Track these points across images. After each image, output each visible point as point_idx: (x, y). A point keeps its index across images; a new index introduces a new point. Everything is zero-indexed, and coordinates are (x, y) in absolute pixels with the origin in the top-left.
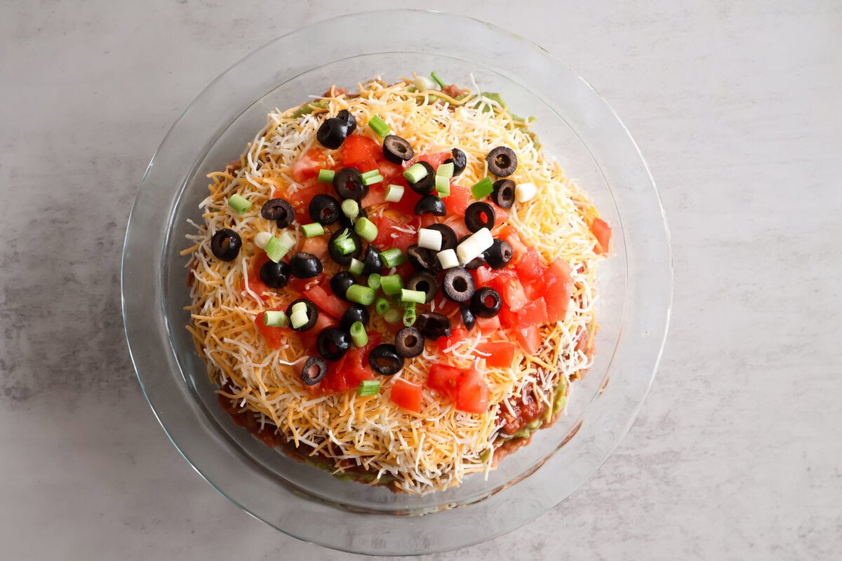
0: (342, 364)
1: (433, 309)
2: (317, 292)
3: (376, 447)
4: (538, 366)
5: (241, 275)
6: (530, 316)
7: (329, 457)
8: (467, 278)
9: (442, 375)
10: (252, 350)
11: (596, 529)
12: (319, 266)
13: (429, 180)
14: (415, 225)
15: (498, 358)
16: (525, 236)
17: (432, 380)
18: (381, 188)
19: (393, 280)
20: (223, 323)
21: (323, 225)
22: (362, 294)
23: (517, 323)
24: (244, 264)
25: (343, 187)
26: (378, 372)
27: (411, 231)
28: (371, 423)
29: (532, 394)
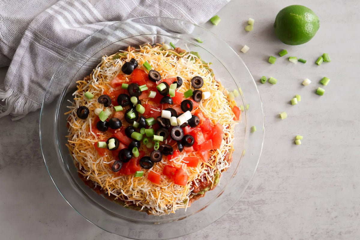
0: (129, 163)
1: (166, 143)
2: (119, 134)
3: (142, 197)
4: (208, 166)
5: (89, 125)
6: (205, 147)
7: (122, 200)
8: (181, 131)
9: (169, 169)
10: (92, 156)
11: (230, 230)
12: (121, 123)
13: (167, 90)
14: (160, 107)
15: (192, 163)
16: (205, 114)
17: (165, 171)
18: (147, 92)
19: (150, 131)
20: (81, 145)
21: (123, 106)
22: (137, 136)
23: (200, 149)
24: (90, 121)
25: (132, 91)
26: (143, 167)
27: (159, 110)
28: (139, 188)
29: (205, 178)
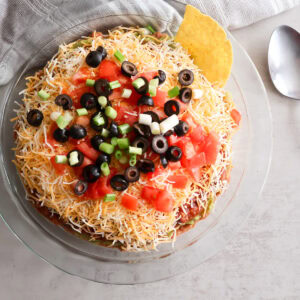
0: (96, 184)
1: (145, 156)
2: (83, 146)
3: (112, 228)
4: (199, 188)
5: (43, 135)
6: (196, 162)
7: (87, 233)
8: (164, 141)
9: (149, 192)
10: (47, 174)
11: (226, 271)
12: (85, 131)
13: (146, 87)
14: (137, 110)
15: (179, 184)
16: (196, 119)
17: (143, 195)
18: (119, 90)
19: (124, 141)
20: (33, 160)
21: (87, 109)
22: (107, 148)
23: (189, 165)
24: (44, 128)
25: (99, 89)
26: (115, 189)
27: (135, 114)
28: (110, 216)
29: (196, 203)
